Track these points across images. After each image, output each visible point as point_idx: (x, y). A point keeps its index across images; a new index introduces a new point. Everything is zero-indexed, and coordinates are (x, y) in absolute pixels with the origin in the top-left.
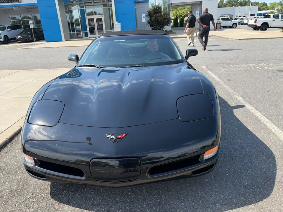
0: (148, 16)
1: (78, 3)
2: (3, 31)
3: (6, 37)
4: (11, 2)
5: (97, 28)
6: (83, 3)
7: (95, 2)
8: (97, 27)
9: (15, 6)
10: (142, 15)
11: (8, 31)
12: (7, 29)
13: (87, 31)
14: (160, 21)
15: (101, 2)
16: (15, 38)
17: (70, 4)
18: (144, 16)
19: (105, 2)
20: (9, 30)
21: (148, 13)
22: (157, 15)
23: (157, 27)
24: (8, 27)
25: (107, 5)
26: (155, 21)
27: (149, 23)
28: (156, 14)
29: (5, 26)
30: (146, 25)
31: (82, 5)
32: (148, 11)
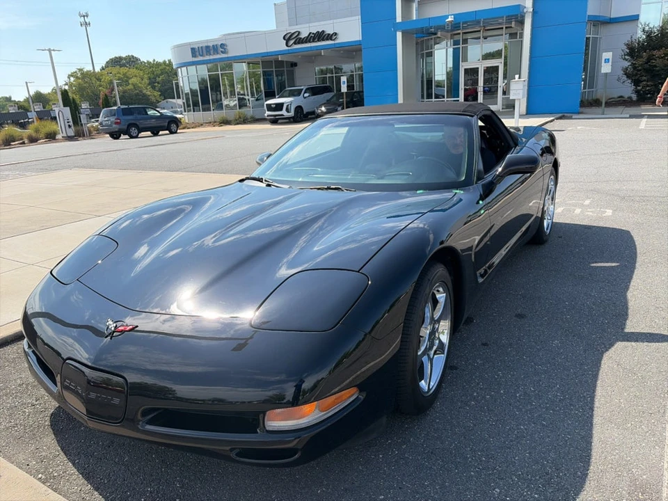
0: (627, 57)
1: (449, 34)
2: (296, 98)
3: (299, 109)
4: (318, 41)
5: (482, 90)
6: (459, 34)
7: (488, 30)
8: (484, 88)
9: (324, 48)
10: (604, 54)
11: (305, 98)
12: (305, 92)
13: (458, 97)
14: (658, 71)
15: (502, 28)
16: (313, 113)
17: (432, 39)
18: (607, 58)
19: (511, 27)
20: (306, 95)
21: (628, 48)
22: (655, 52)
23: (648, 86)
24: (307, 89)
25: (517, 33)
26: (646, 71)
27: (628, 76)
28: (650, 50)
29: (302, 87)
30: (619, 79)
31: (456, 38)
32: (627, 45)
